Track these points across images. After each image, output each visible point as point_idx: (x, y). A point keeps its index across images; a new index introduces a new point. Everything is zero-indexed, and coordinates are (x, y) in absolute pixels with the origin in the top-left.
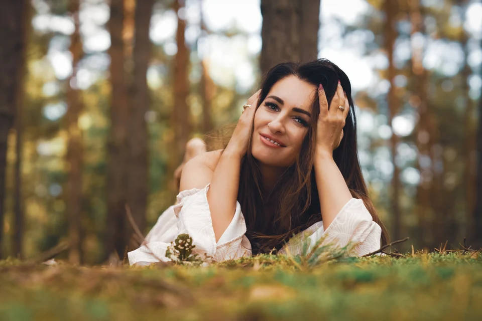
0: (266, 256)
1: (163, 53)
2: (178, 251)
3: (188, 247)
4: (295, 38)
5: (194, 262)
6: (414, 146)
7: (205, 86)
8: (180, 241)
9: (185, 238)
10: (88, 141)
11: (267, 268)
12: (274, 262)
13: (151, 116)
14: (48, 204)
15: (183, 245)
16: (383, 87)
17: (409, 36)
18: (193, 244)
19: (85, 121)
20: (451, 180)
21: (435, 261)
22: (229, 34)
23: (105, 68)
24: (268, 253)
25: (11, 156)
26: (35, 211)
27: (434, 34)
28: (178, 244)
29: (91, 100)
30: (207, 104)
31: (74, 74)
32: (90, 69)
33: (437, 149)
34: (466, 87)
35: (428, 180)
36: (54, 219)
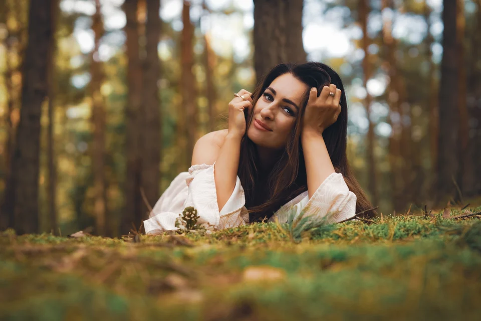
0: (259, 224)
1: (172, 29)
2: (185, 222)
3: (194, 217)
4: (282, 22)
5: (199, 230)
6: (386, 104)
7: (207, 57)
8: (187, 213)
9: (191, 210)
10: (109, 105)
11: (260, 235)
12: (266, 230)
13: (163, 84)
14: (77, 159)
15: (189, 216)
16: (359, 55)
17: (380, 11)
18: (198, 216)
19: (107, 89)
20: (418, 133)
21: (400, 226)
22: (227, 12)
23: (122, 43)
24: (261, 222)
25: (44, 120)
26: (65, 165)
27: (401, 9)
28: (185, 215)
29: (111, 70)
30: (209, 72)
31: (96, 49)
32: (110, 45)
33: (406, 107)
34: (429, 53)
35: (398, 132)
36: (82, 172)
